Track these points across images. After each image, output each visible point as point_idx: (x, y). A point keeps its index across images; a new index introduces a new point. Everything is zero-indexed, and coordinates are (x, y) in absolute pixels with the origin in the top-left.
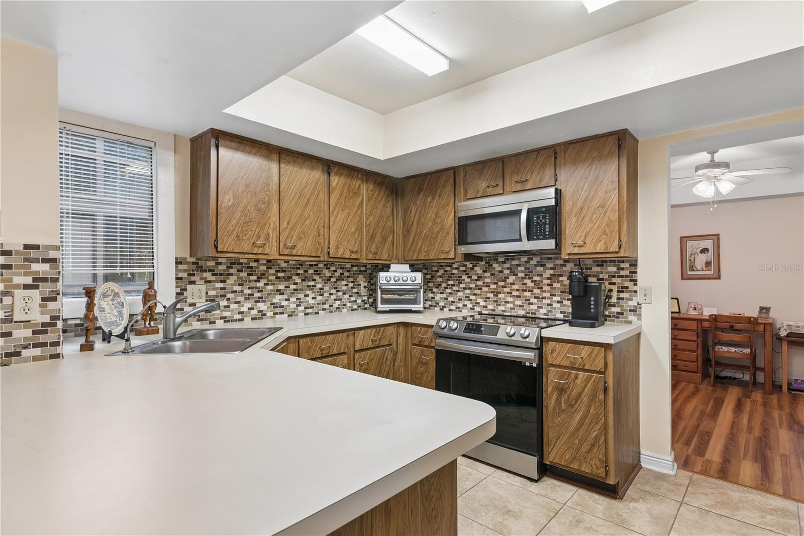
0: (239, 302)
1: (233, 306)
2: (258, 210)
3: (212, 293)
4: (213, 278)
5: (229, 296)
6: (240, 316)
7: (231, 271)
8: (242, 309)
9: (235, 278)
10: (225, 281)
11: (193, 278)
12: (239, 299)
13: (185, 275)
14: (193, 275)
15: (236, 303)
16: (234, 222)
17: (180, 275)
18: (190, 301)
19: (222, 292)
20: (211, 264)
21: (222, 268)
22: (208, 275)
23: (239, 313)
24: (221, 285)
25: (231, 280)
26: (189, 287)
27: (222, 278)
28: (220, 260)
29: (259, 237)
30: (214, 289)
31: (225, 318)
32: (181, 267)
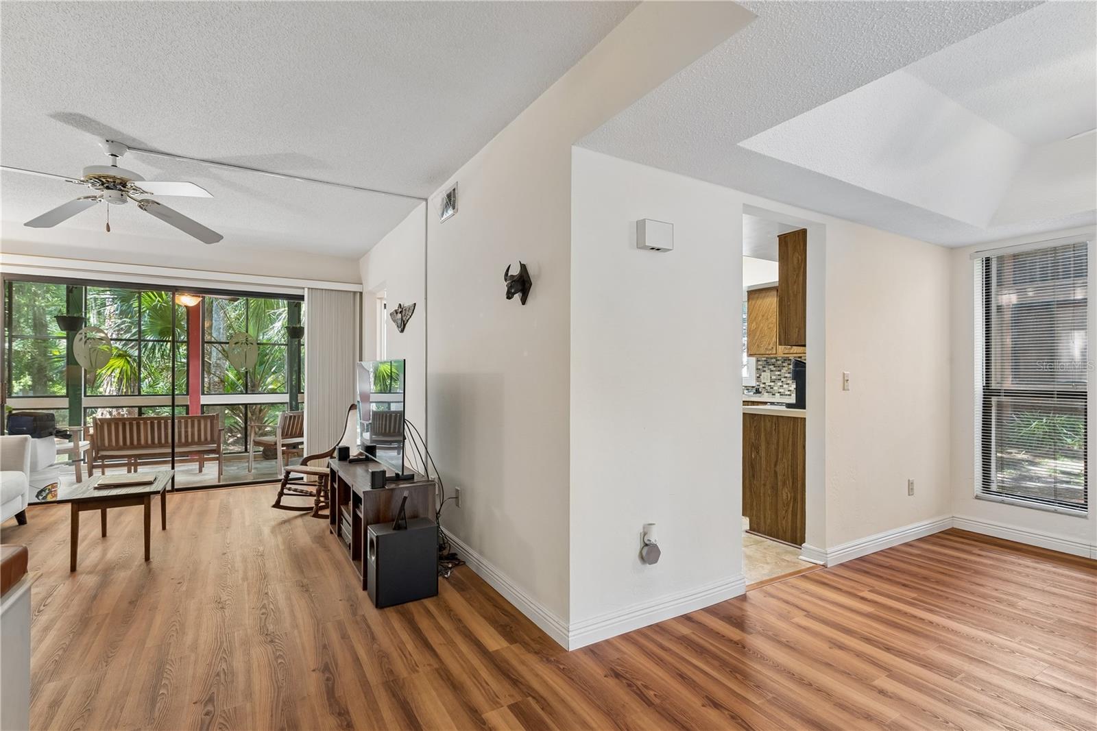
0: (788, 384)
1: (785, 386)
2: (770, 328)
3: (774, 377)
4: (774, 369)
5: (783, 379)
6: (789, 393)
7: (784, 364)
8: (790, 389)
9: (787, 369)
10: (780, 371)
11: (765, 369)
12: (788, 382)
13: (760, 367)
14: (765, 367)
15: (787, 384)
16: (756, 338)
17: (759, 367)
18: (763, 381)
19: (779, 377)
20: (774, 360)
21: (779, 362)
22: (772, 367)
23: (789, 391)
24: (779, 373)
25: (784, 370)
26: (763, 374)
27: (779, 369)
28: (778, 358)
29: (769, 344)
30: (775, 375)
31: (780, 392)
32: (759, 363)
